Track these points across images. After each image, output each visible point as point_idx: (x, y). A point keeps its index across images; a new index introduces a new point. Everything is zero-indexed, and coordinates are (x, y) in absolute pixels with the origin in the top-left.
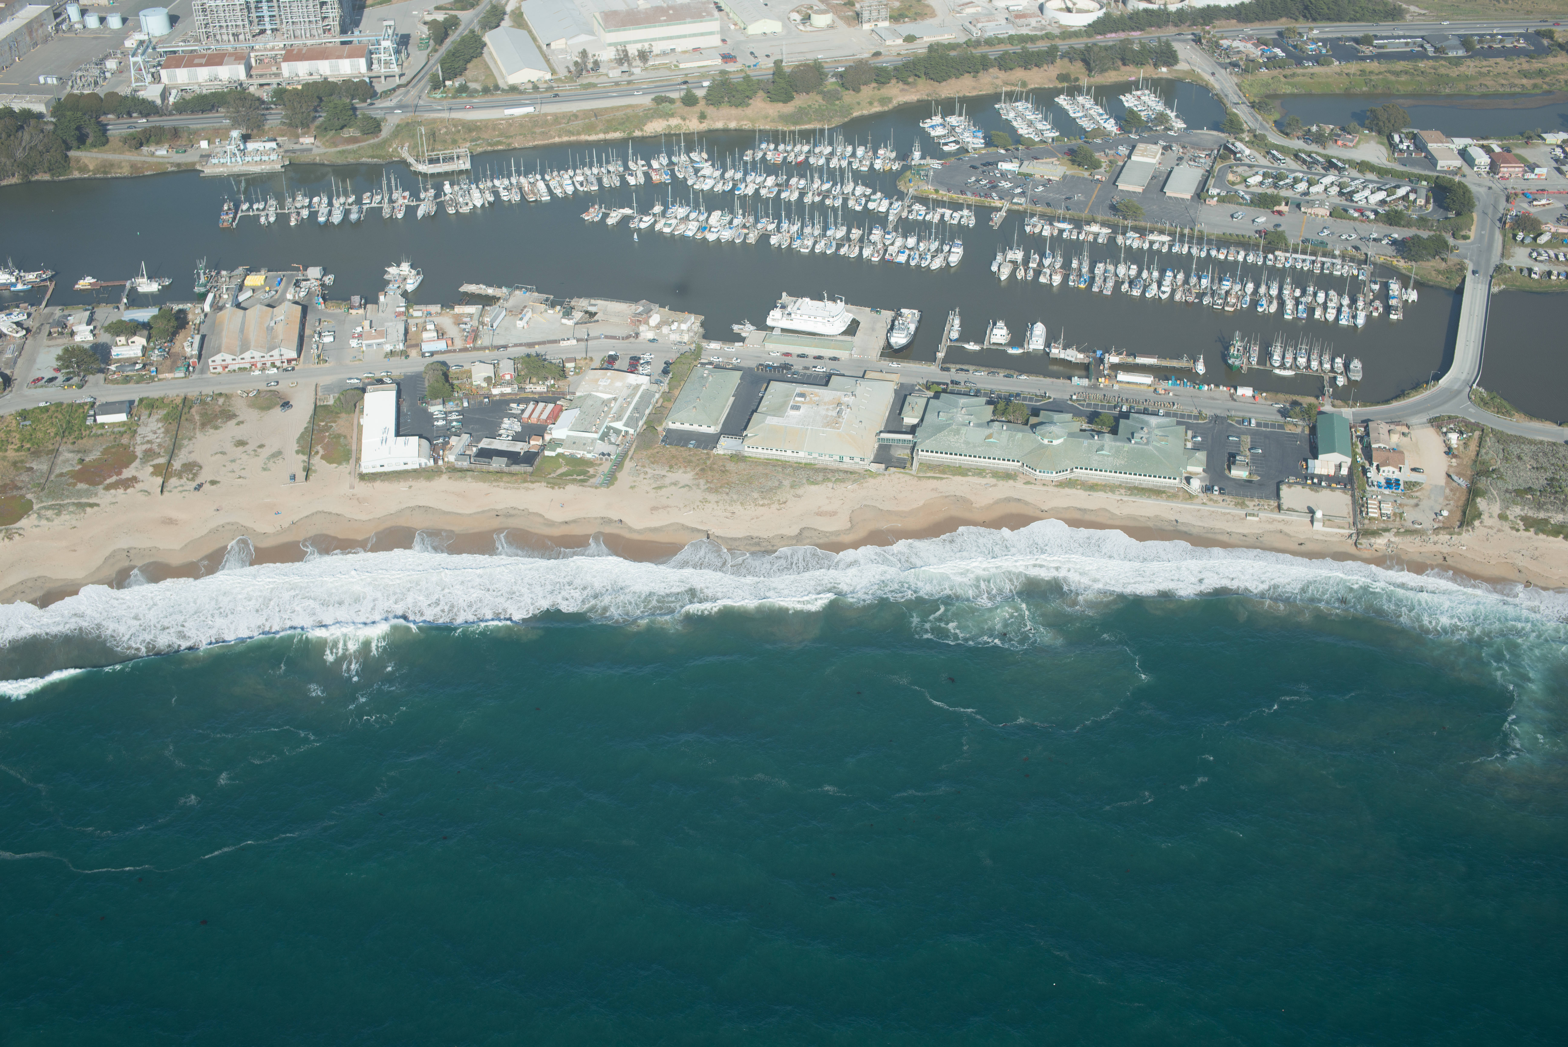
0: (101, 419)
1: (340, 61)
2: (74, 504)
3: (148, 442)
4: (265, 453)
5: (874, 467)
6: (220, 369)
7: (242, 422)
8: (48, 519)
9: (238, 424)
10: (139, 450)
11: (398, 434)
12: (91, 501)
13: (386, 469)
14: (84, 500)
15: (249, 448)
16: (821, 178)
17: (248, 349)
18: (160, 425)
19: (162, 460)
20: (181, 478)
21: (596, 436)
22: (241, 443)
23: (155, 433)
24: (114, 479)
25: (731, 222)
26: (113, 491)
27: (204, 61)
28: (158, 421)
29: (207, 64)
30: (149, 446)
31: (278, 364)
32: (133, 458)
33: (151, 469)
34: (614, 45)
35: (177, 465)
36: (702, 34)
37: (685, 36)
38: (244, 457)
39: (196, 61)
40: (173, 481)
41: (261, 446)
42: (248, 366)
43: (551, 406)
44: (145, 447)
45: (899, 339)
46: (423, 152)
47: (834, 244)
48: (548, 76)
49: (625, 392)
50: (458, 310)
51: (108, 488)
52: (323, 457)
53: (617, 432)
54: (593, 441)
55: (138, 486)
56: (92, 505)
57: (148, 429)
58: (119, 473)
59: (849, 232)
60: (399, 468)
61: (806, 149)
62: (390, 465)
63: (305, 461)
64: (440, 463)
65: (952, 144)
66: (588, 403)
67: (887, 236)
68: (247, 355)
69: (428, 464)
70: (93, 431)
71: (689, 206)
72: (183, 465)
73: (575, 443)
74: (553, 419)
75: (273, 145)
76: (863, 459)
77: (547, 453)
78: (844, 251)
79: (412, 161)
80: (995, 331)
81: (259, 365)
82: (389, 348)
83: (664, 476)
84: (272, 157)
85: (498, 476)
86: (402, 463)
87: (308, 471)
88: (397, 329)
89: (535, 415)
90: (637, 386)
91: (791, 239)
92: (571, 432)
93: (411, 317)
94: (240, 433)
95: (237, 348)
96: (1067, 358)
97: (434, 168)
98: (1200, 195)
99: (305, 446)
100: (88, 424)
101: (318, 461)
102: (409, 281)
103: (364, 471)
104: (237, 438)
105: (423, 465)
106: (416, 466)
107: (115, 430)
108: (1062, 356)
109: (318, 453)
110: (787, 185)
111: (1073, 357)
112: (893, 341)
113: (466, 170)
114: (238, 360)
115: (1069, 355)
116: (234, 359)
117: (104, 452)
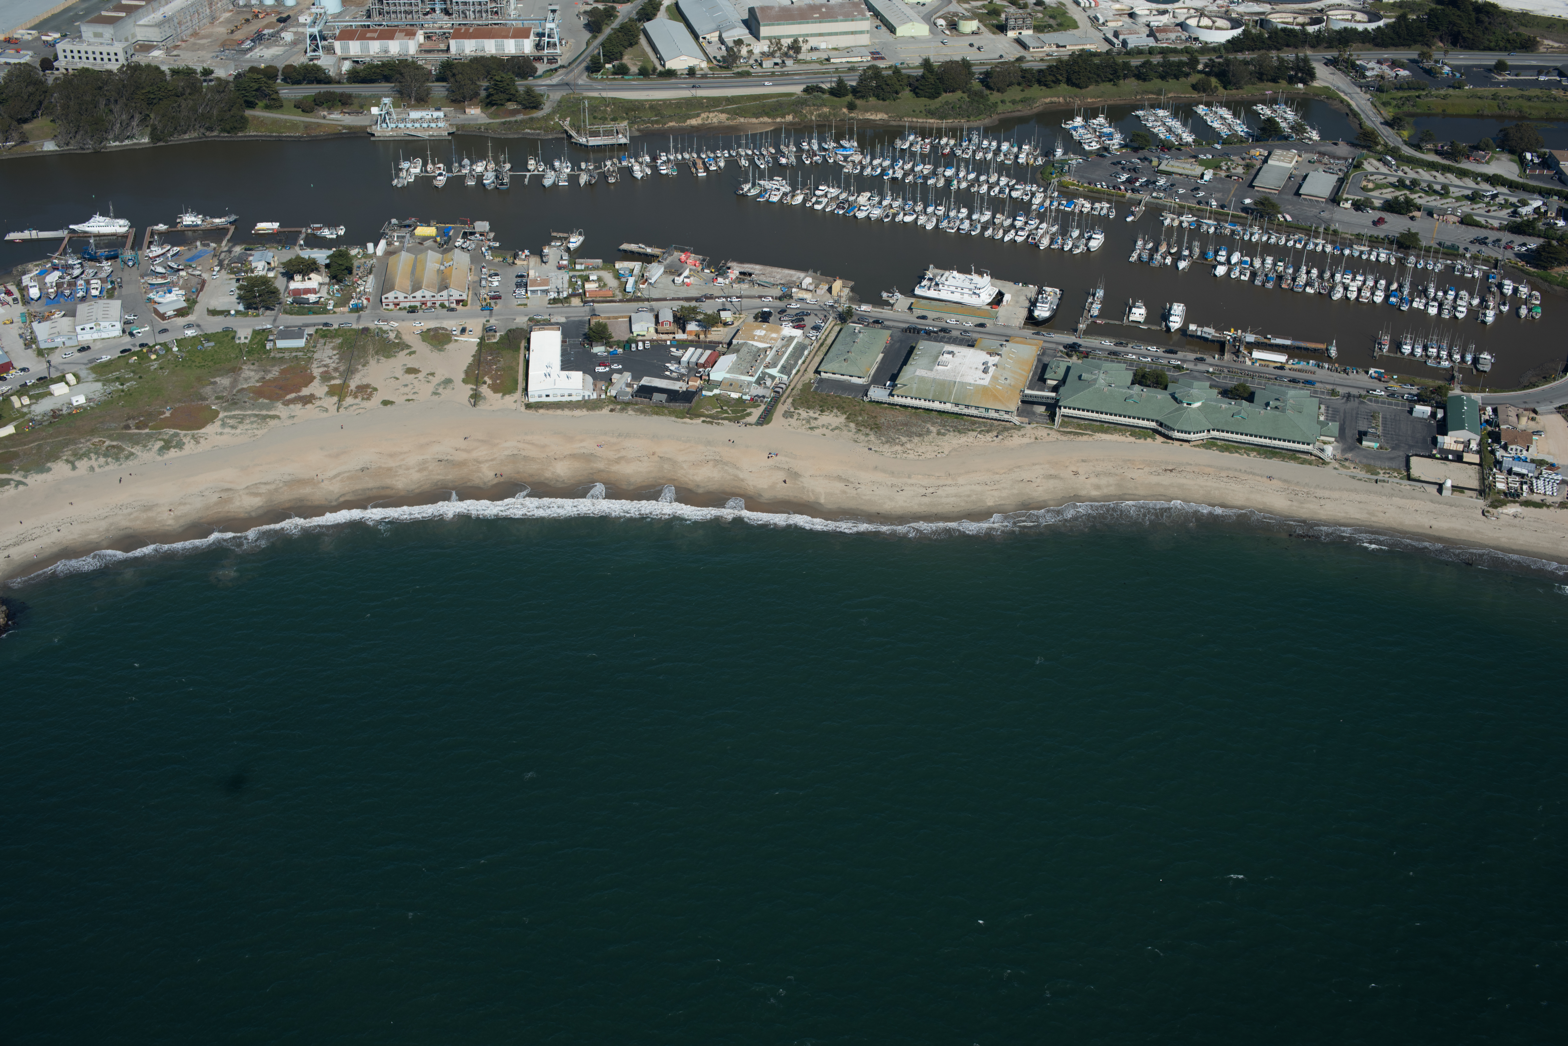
0: (280, 344)
1: (506, 41)
2: (255, 415)
3: (325, 366)
4: (436, 380)
5: (1016, 420)
7: (414, 352)
8: (233, 427)
9: (410, 354)
10: (316, 371)
11: (563, 368)
12: (271, 413)
13: (551, 399)
14: (264, 412)
15: (421, 376)
16: (967, 167)
17: (420, 288)
18: (335, 352)
19: (337, 382)
20: (356, 397)
21: (754, 379)
23: (331, 358)
24: (293, 395)
25: (880, 203)
26: (292, 406)
27: (376, 35)
28: (333, 349)
29: (378, 38)
30: (326, 369)
31: (447, 304)
32: (312, 378)
33: (326, 389)
34: (770, 38)
35: (352, 385)
36: (852, 33)
37: (836, 34)
38: (416, 382)
39: (368, 35)
40: (349, 400)
41: (433, 374)
42: (418, 304)
43: (708, 352)
44: (321, 370)
45: (1042, 312)
46: (585, 125)
47: (979, 226)
48: (704, 65)
49: (779, 343)
50: (618, 265)
51: (287, 403)
52: (489, 386)
53: (773, 378)
54: (750, 383)
55: (316, 403)
56: (273, 417)
57: (325, 355)
58: (299, 391)
59: (994, 217)
60: (564, 399)
61: (952, 142)
62: (555, 396)
63: (472, 389)
64: (603, 396)
65: (1094, 144)
66: (744, 350)
67: (1030, 222)
68: (418, 294)
69: (592, 397)
70: (272, 354)
71: (839, 187)
72: (358, 387)
73: (731, 385)
74: (712, 362)
75: (441, 114)
76: (1007, 412)
77: (704, 393)
78: (988, 233)
79: (573, 133)
80: (1134, 310)
81: (429, 304)
82: (553, 295)
83: (816, 419)
84: (440, 125)
85: (658, 410)
86: (566, 394)
87: (476, 397)
88: (560, 281)
89: (694, 359)
90: (791, 338)
91: (938, 220)
92: (728, 376)
93: (574, 270)
94: (411, 362)
95: (410, 288)
96: (1204, 335)
97: (594, 141)
98: (1335, 199)
99: (473, 375)
100: (268, 348)
101: (485, 390)
102: (572, 240)
103: (532, 400)
104: (409, 366)
105: (586, 398)
106: (580, 398)
107: (294, 354)
108: (1199, 333)
109: (485, 383)
110: (934, 173)
111: (1209, 334)
112: (1036, 313)
113: (625, 144)
114: (410, 298)
115: (1205, 333)
116: (406, 298)
117: (283, 372)
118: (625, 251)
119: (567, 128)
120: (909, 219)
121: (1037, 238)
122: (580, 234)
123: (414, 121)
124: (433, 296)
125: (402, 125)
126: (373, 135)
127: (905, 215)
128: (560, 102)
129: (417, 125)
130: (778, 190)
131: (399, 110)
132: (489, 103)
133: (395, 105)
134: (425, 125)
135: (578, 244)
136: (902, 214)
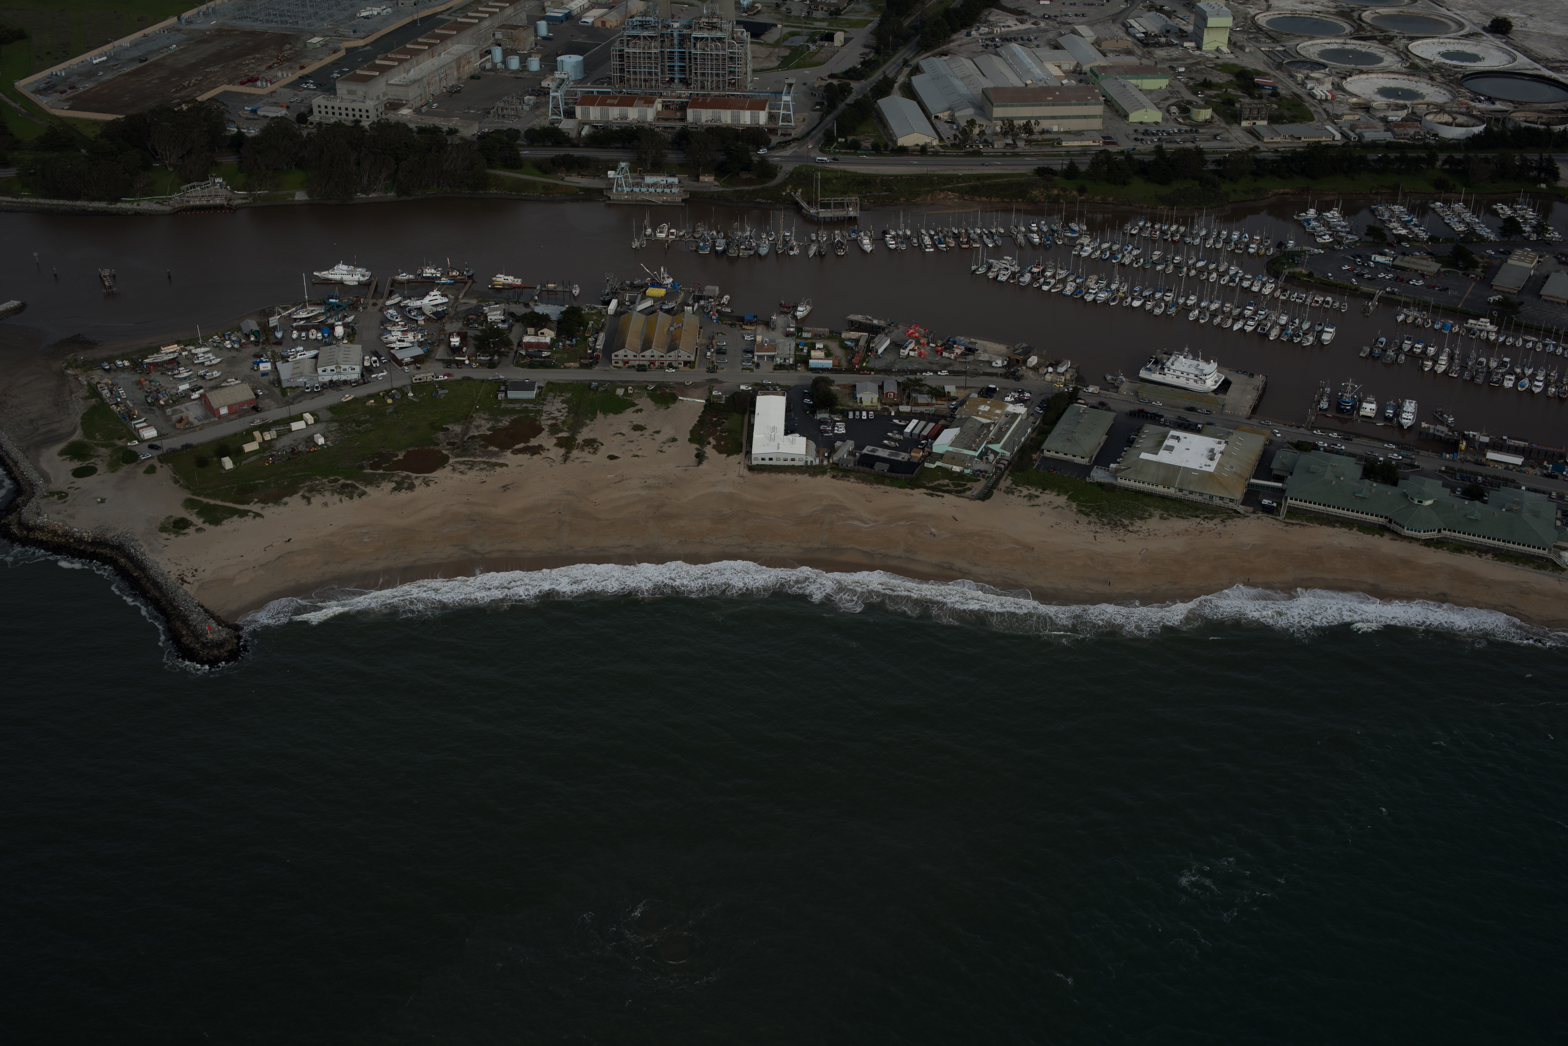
0: (512, 394)
1: (741, 112)
2: (484, 462)
3: (554, 418)
4: (660, 438)
5: (1241, 509)
6: (621, 364)
7: (641, 410)
8: (462, 472)
9: (637, 411)
10: (545, 424)
11: (786, 433)
12: (500, 461)
13: (774, 463)
14: (493, 460)
15: (647, 433)
16: (1197, 255)
17: (649, 347)
18: (564, 405)
19: (564, 435)
20: (583, 450)
21: (977, 454)
22: (637, 428)
23: (559, 411)
24: (522, 445)
25: (1108, 286)
26: (520, 455)
27: (616, 102)
28: (563, 402)
29: (618, 105)
30: (554, 421)
31: (674, 364)
32: (540, 430)
33: (555, 441)
34: (1002, 119)
35: (580, 439)
36: (1085, 117)
37: (1069, 119)
38: (642, 439)
39: (609, 101)
40: (575, 453)
41: (658, 432)
42: (647, 363)
43: (931, 425)
44: (550, 422)
46: (817, 198)
47: (1208, 314)
48: (935, 143)
49: (1003, 419)
50: (845, 335)
51: (516, 452)
52: (714, 447)
53: (995, 453)
54: (972, 457)
55: (544, 454)
56: (502, 465)
57: (554, 408)
58: (528, 441)
59: (1223, 305)
60: (786, 463)
61: (1182, 229)
62: (778, 459)
63: (697, 449)
64: (825, 463)
65: (1327, 237)
66: (969, 424)
67: (1260, 312)
68: (648, 353)
69: (814, 463)
70: (503, 405)
71: (1067, 269)
72: (585, 441)
73: (954, 458)
74: (935, 435)
75: (675, 180)
76: (1232, 500)
77: (926, 465)
78: (1217, 320)
79: (804, 205)
80: (1365, 405)
81: (657, 364)
82: (779, 361)
83: (1037, 497)
84: (674, 190)
85: (880, 479)
86: (789, 459)
87: (700, 457)
88: (786, 348)
89: (917, 431)
90: (1015, 415)
91: (1166, 306)
92: (951, 449)
93: (800, 337)
94: (638, 419)
95: (640, 347)
96: (1436, 433)
97: (824, 213)
99: (698, 436)
100: (499, 398)
101: (709, 450)
102: (800, 309)
103: (754, 463)
104: (635, 423)
105: (809, 463)
106: (802, 463)
107: (524, 405)
108: (1431, 431)
109: (709, 443)
110: (1163, 260)
111: (1442, 432)
113: (855, 218)
114: (639, 356)
115: (1438, 431)
116: (635, 356)
117: (513, 422)
118: (852, 321)
119: (799, 199)
120: (1136, 304)
121: (1267, 329)
122: (808, 304)
123: (648, 186)
124: (662, 356)
125: (636, 189)
126: (609, 198)
127: (1133, 299)
128: (792, 173)
129: (652, 190)
130: (1006, 269)
131: (635, 175)
132: (722, 171)
133: (632, 170)
134: (659, 190)
135: (805, 313)
136: (1129, 298)
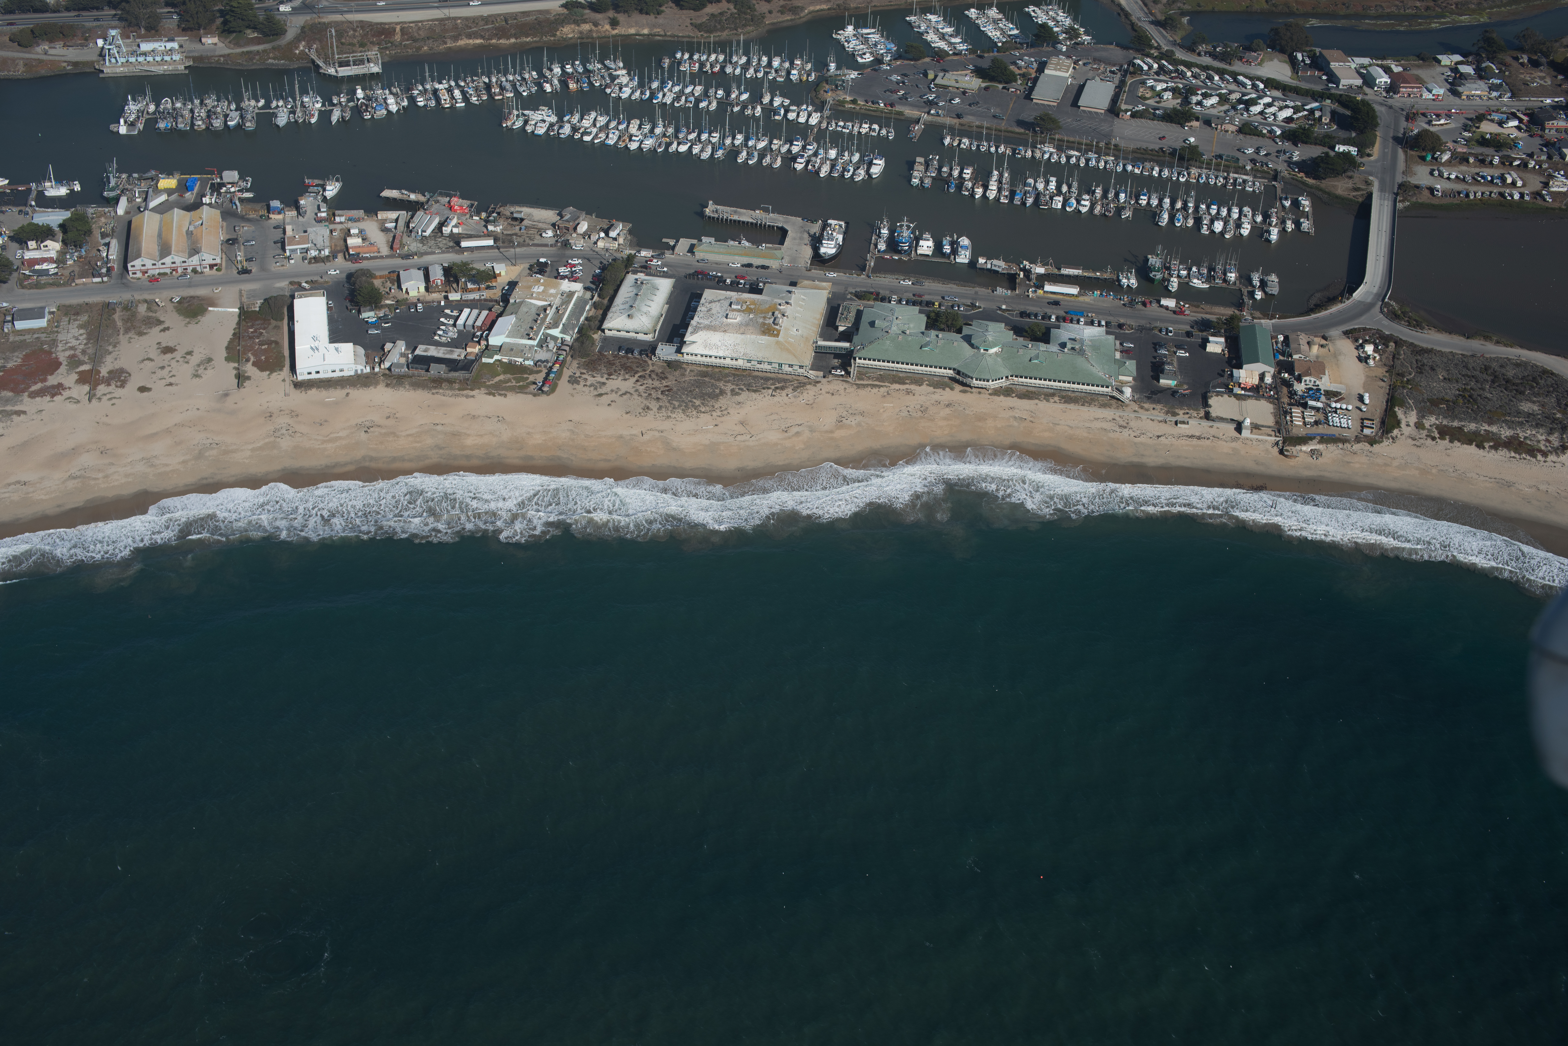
0: (20, 325)
3: (72, 348)
4: (195, 360)
5: (812, 375)
6: (139, 275)
7: (168, 329)
9: (164, 330)
10: (63, 357)
11: (332, 340)
12: (17, 408)
13: (321, 376)
14: (9, 408)
15: (178, 355)
17: (168, 253)
18: (82, 331)
19: (87, 367)
20: (109, 385)
21: (536, 343)
22: (168, 350)
23: (77, 339)
24: (39, 386)
25: (652, 131)
26: (38, 399)
28: (79, 327)
30: (72, 352)
31: (199, 269)
32: (58, 365)
33: (76, 377)
35: (104, 372)
38: (174, 363)
40: (101, 389)
41: (190, 353)
42: (168, 271)
43: (485, 313)
44: (68, 353)
45: (828, 249)
46: (333, 54)
47: (756, 154)
49: (559, 300)
50: (382, 215)
51: (33, 395)
52: (254, 364)
53: (555, 339)
54: (531, 347)
55: (66, 393)
56: (19, 413)
57: (70, 335)
58: (45, 380)
60: (335, 375)
61: (721, 58)
62: (326, 372)
63: (235, 368)
64: (377, 369)
65: (868, 55)
66: (524, 309)
67: (808, 147)
68: (168, 260)
69: (365, 371)
70: (11, 339)
71: (608, 114)
72: (110, 372)
73: (512, 350)
74: (490, 326)
75: (175, 45)
76: (801, 367)
77: (484, 360)
78: (767, 160)
79: (321, 64)
80: (921, 243)
81: (180, 270)
82: (313, 253)
83: (604, 384)
84: (174, 58)
85: (437, 383)
86: (337, 370)
87: (241, 378)
88: (320, 235)
89: (470, 322)
90: (571, 294)
91: (713, 148)
92: (508, 340)
93: (334, 222)
94: (167, 339)
95: (157, 254)
96: (993, 268)
97: (344, 72)
98: (1114, 110)
99: (234, 352)
100: (6, 330)
101: (250, 369)
102: (328, 188)
103: (300, 378)
104: (164, 345)
105: (359, 372)
106: (352, 373)
107: (36, 336)
108: (989, 266)
109: (248, 360)
110: (705, 94)
111: (999, 267)
112: (823, 250)
113: (378, 73)
114: (159, 264)
115: (995, 266)
116: (154, 265)
117: (26, 357)
118: (387, 199)
119: (314, 56)
120: (683, 148)
121: (817, 165)
122: (337, 180)
123: (145, 54)
124: (184, 262)
125: (132, 60)
126: (102, 71)
127: (679, 144)
128: (303, 28)
129: (150, 59)
130: (544, 121)
131: (128, 41)
132: (226, 31)
133: (125, 36)
134: (158, 59)
135: (335, 191)
136: (675, 144)
